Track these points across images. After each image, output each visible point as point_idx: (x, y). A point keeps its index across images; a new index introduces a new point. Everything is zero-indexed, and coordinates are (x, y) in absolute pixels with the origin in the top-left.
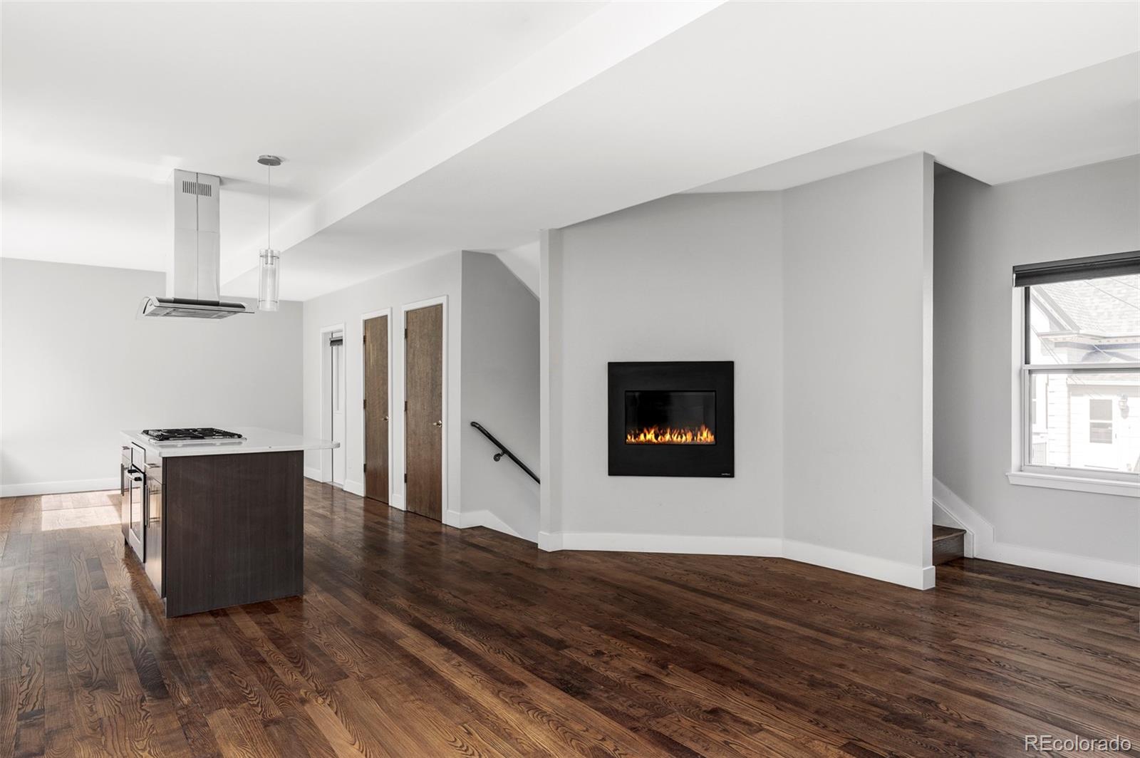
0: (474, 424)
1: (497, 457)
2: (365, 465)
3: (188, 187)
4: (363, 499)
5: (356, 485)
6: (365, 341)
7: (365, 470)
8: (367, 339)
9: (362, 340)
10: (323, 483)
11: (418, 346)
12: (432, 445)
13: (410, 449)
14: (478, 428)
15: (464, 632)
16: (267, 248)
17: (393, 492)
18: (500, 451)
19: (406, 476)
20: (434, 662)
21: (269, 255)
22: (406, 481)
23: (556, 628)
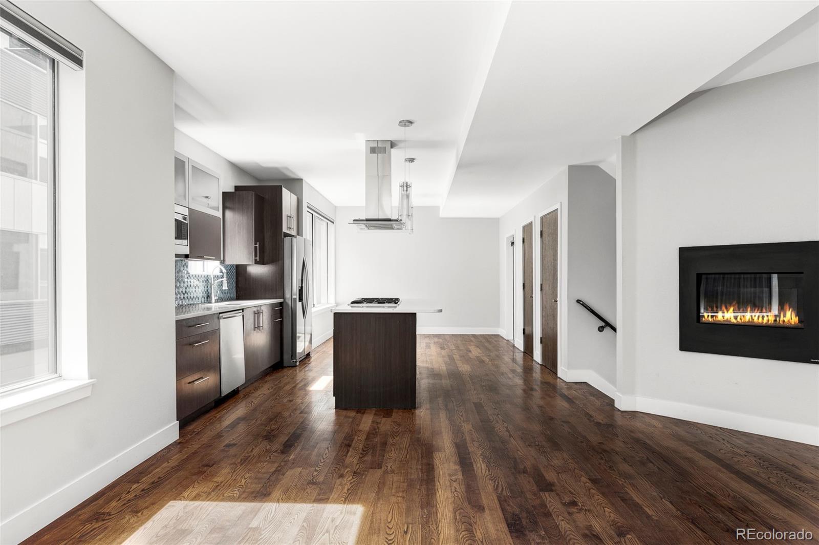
0: (578, 301)
1: (601, 329)
2: (524, 330)
3: (373, 150)
4: (522, 353)
5: (520, 343)
6: (523, 241)
7: (524, 333)
8: (525, 240)
9: (522, 240)
10: (507, 340)
11: (547, 243)
12: (554, 317)
13: (544, 319)
14: (581, 304)
15: (484, 457)
16: (404, 181)
17: (536, 350)
18: (603, 324)
19: (541, 338)
20: (441, 473)
21: (405, 185)
22: (541, 342)
23: (558, 473)
